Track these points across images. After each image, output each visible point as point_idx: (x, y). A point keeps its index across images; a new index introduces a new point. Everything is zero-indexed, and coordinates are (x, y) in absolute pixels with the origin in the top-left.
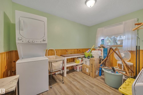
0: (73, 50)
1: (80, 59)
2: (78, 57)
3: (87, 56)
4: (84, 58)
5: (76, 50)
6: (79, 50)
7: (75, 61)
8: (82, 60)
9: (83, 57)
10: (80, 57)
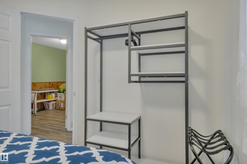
0: (44, 84)
1: (54, 95)
2: (50, 92)
3: (61, 90)
4: (58, 94)
5: (48, 84)
6: (52, 84)
7: (46, 97)
8: (56, 96)
9: (58, 92)
10: (53, 92)
